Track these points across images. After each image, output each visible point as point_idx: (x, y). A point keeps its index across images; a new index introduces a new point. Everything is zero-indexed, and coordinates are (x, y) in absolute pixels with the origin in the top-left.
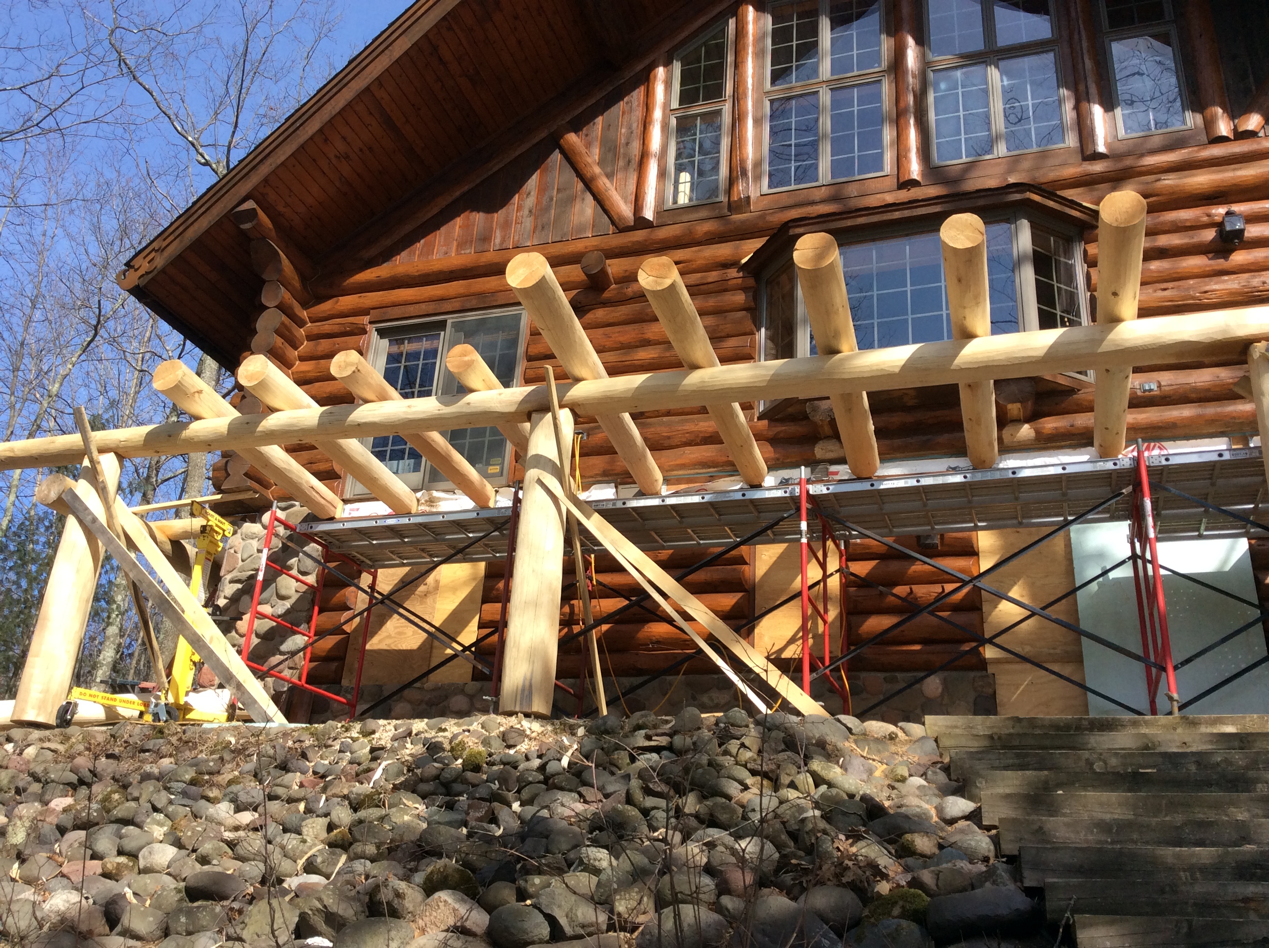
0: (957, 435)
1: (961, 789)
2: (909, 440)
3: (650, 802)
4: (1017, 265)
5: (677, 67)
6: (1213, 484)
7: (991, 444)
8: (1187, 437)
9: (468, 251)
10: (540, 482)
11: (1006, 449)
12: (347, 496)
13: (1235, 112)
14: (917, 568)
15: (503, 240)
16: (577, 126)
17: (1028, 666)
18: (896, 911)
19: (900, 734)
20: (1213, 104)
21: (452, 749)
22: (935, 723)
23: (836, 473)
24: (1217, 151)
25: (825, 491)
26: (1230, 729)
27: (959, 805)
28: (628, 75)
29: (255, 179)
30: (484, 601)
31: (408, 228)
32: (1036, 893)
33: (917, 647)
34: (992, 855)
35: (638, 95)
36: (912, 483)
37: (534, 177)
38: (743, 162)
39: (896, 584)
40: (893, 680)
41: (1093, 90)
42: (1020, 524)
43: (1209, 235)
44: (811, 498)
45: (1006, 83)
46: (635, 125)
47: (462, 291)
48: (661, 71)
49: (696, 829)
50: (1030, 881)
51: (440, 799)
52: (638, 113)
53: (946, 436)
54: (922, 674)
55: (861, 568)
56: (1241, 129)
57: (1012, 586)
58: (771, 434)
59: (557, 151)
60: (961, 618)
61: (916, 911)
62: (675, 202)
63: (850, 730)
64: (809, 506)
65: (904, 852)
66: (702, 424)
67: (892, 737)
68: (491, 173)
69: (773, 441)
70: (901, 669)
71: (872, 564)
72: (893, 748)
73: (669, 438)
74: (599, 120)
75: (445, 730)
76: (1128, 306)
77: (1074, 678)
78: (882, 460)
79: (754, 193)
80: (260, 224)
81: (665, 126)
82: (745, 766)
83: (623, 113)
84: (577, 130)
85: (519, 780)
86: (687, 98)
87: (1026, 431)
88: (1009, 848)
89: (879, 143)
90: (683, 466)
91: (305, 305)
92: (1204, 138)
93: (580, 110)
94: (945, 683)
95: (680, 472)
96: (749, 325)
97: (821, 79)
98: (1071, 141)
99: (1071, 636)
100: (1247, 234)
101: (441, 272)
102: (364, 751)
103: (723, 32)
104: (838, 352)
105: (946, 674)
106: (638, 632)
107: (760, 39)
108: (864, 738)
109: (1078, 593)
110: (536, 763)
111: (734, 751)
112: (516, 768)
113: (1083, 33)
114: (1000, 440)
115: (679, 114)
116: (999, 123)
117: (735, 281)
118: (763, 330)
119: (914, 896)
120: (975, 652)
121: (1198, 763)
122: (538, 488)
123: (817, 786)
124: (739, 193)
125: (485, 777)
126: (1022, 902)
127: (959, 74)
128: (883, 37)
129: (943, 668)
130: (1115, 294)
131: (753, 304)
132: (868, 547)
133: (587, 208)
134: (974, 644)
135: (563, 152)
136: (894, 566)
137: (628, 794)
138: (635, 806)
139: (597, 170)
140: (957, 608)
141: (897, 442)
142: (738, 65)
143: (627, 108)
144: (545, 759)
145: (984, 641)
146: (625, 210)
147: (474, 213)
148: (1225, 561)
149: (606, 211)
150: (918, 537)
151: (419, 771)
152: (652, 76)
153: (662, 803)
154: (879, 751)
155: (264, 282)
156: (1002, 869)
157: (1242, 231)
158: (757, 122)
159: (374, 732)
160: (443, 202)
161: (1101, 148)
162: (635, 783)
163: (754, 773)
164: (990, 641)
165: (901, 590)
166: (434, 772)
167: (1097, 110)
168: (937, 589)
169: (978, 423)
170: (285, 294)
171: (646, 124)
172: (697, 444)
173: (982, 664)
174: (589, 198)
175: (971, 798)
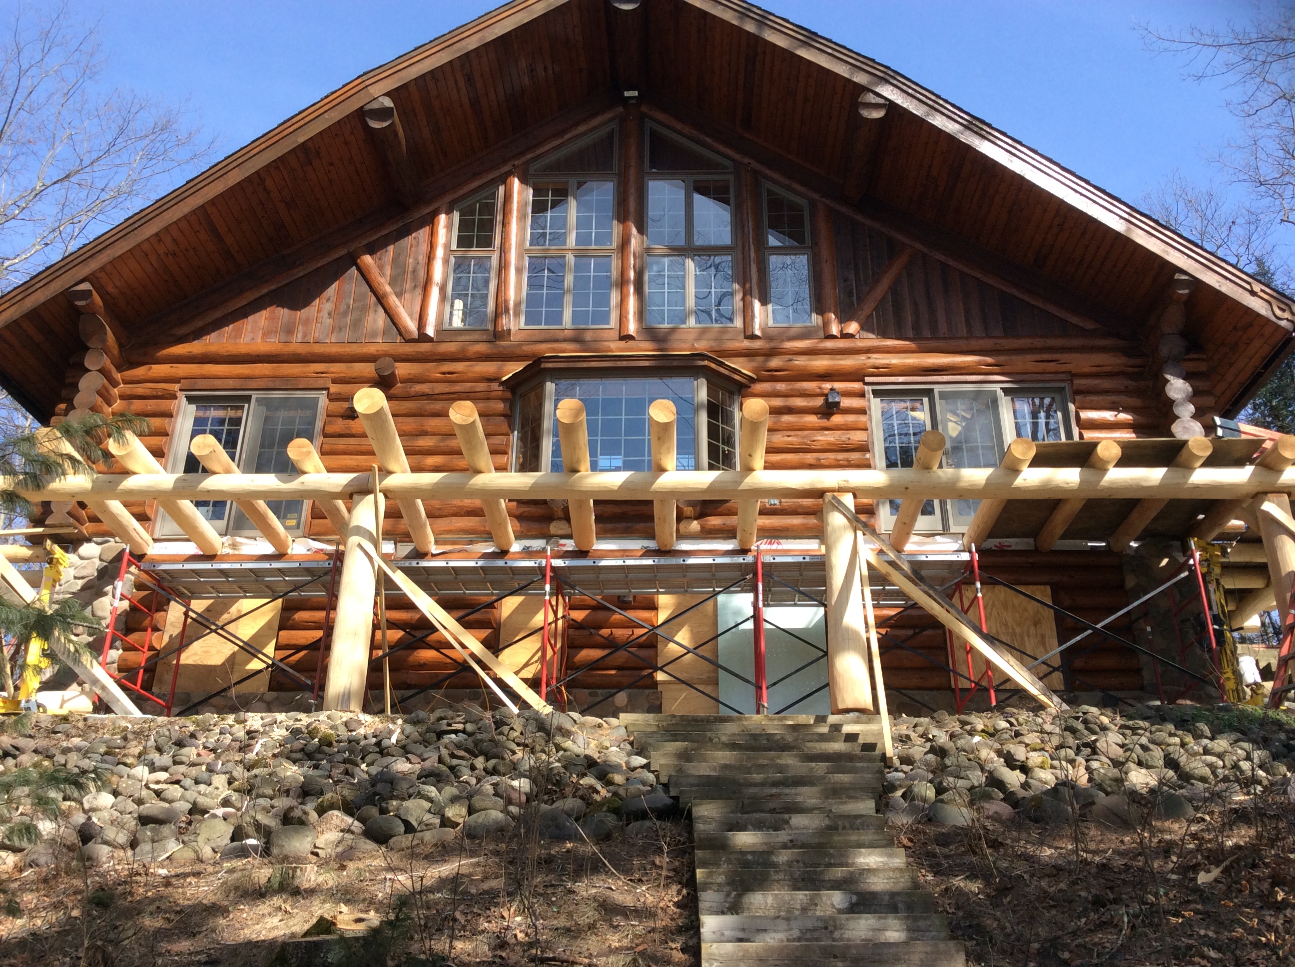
0: (649, 524)
1: (641, 751)
2: (617, 525)
3: (455, 762)
4: (697, 409)
5: (456, 216)
6: (801, 575)
7: (672, 535)
8: (795, 538)
9: (273, 340)
10: (360, 546)
11: (681, 537)
12: (156, 536)
13: (843, 319)
14: (616, 617)
15: (305, 335)
16: (372, 250)
17: (684, 686)
18: (605, 809)
19: (604, 724)
20: (830, 311)
21: (309, 733)
22: (626, 718)
23: (564, 545)
24: (829, 344)
25: (563, 565)
26: (790, 723)
27: (639, 761)
28: (417, 215)
29: (93, 265)
30: (281, 628)
31: (218, 314)
32: (676, 798)
33: (613, 672)
34: (655, 784)
35: (424, 233)
36: (620, 563)
37: (333, 286)
38: (506, 302)
39: (601, 628)
40: (596, 695)
41: (755, 291)
42: (686, 591)
43: (819, 402)
44: (553, 569)
45: (698, 273)
46: (420, 258)
47: (267, 372)
48: (443, 218)
49: (484, 777)
50: (673, 793)
51: (309, 763)
52: (424, 248)
53: (642, 525)
54: (615, 691)
55: (579, 615)
56: (845, 332)
57: (678, 632)
58: (518, 512)
59: (354, 267)
60: (643, 653)
61: (615, 808)
62: (450, 323)
63: (575, 721)
64: (552, 574)
65: (608, 783)
66: (466, 501)
67: (600, 726)
68: (296, 277)
69: (519, 518)
70: (600, 687)
71: (586, 612)
72: (601, 732)
73: (440, 509)
74: (391, 248)
75: (300, 720)
76: (759, 461)
77: (713, 695)
78: (598, 538)
79: (513, 327)
80: (93, 302)
81: (446, 261)
82: (513, 741)
83: (411, 246)
84: (372, 253)
85: (361, 751)
86: (464, 242)
87: (695, 526)
88: (664, 779)
89: (608, 304)
90: (449, 532)
91: (119, 369)
92: (822, 334)
93: (375, 238)
94: (629, 696)
95: (448, 536)
96: (505, 428)
97: (567, 247)
98: (738, 323)
99: (712, 667)
100: (842, 404)
101: (248, 355)
102: (241, 734)
103: (494, 195)
104: (578, 471)
105: (630, 691)
106: (409, 656)
107: (523, 205)
108: (582, 726)
109: (719, 638)
110: (374, 740)
111: (506, 733)
112: (358, 744)
113: (752, 247)
114: (678, 530)
115: (458, 254)
116: (691, 302)
117: (496, 393)
118: (516, 433)
119: (614, 801)
120: (651, 676)
121: (768, 740)
122: (359, 550)
123: (557, 752)
124: (502, 326)
125: (336, 750)
126: (669, 801)
127: (666, 260)
128: (615, 222)
129: (629, 686)
130: (750, 455)
131: (509, 412)
132: (584, 601)
133: (379, 319)
134: (651, 671)
135: (359, 269)
136: (601, 615)
137: (440, 757)
138: (444, 764)
139: (388, 289)
140: (641, 646)
141: (609, 526)
142: (505, 224)
143: (414, 242)
144: (379, 738)
145: (656, 669)
146: (412, 326)
147: (279, 309)
148: (811, 622)
149: (395, 324)
150: (619, 597)
151: (289, 746)
152: (436, 220)
153: (464, 762)
154: (592, 734)
155: (87, 349)
156: (659, 787)
157: (839, 403)
158: (519, 271)
159: (246, 721)
160: (251, 296)
161: (758, 333)
162: (444, 752)
163: (518, 745)
164: (661, 669)
165: (605, 632)
166: (301, 746)
167: (757, 304)
168: (628, 632)
169: (665, 521)
170: (106, 361)
171: (430, 258)
172: (461, 516)
173: (655, 684)
174: (381, 311)
175: (645, 757)
